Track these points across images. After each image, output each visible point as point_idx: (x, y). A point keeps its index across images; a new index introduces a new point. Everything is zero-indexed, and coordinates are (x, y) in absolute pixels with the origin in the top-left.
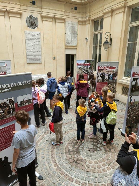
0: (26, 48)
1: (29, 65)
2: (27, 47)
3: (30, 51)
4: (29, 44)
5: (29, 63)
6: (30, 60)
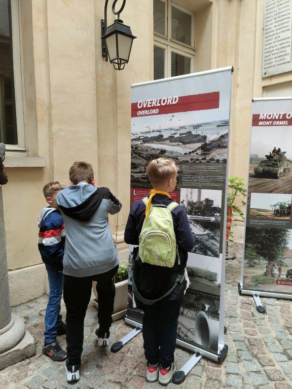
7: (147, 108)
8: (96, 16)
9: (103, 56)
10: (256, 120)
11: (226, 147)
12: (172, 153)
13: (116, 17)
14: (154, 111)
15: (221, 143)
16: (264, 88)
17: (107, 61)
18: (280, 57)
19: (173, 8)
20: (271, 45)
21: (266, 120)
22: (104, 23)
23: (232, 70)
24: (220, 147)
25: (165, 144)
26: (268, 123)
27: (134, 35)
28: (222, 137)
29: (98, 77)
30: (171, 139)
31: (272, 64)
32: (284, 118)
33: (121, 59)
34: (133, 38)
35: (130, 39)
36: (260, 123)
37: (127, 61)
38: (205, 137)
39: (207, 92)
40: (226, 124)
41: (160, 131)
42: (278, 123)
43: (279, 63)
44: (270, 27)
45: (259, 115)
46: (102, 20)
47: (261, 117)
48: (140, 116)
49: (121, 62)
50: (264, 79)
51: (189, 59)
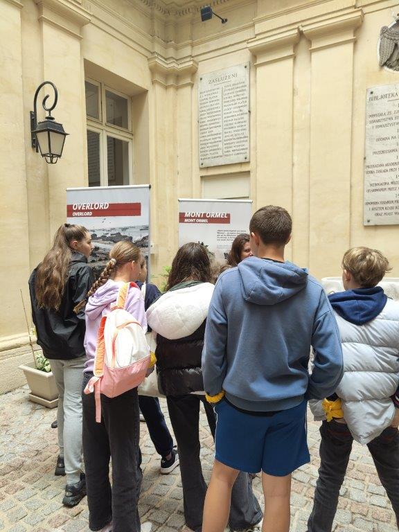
0: (365, 158)
1: (372, 232)
2: (369, 153)
3: (383, 168)
4: (378, 140)
5: (371, 223)
6: (379, 212)
7: (81, 211)
8: (25, 108)
9: (33, 147)
10: (182, 218)
11: (147, 246)
12: (104, 249)
13: (47, 113)
14: (88, 213)
15: (143, 243)
16: (202, 177)
17: (37, 151)
18: (214, 150)
19: (107, 92)
20: (205, 138)
21: (191, 218)
22: (33, 116)
23: (150, 187)
24: (143, 246)
25: (98, 242)
26: (192, 220)
27: (66, 132)
28: (144, 238)
29: (28, 168)
30: (104, 238)
31: (208, 156)
32: (205, 217)
33: (53, 154)
34: (65, 135)
35: (63, 136)
36: (186, 220)
37: (60, 156)
38: (131, 238)
39: (132, 202)
40: (147, 228)
41: (94, 231)
42: (200, 220)
43: (214, 156)
44: (204, 120)
45: (184, 214)
46: (31, 112)
47: (186, 215)
48: (75, 216)
49: (52, 156)
50: (201, 169)
51: (128, 143)
